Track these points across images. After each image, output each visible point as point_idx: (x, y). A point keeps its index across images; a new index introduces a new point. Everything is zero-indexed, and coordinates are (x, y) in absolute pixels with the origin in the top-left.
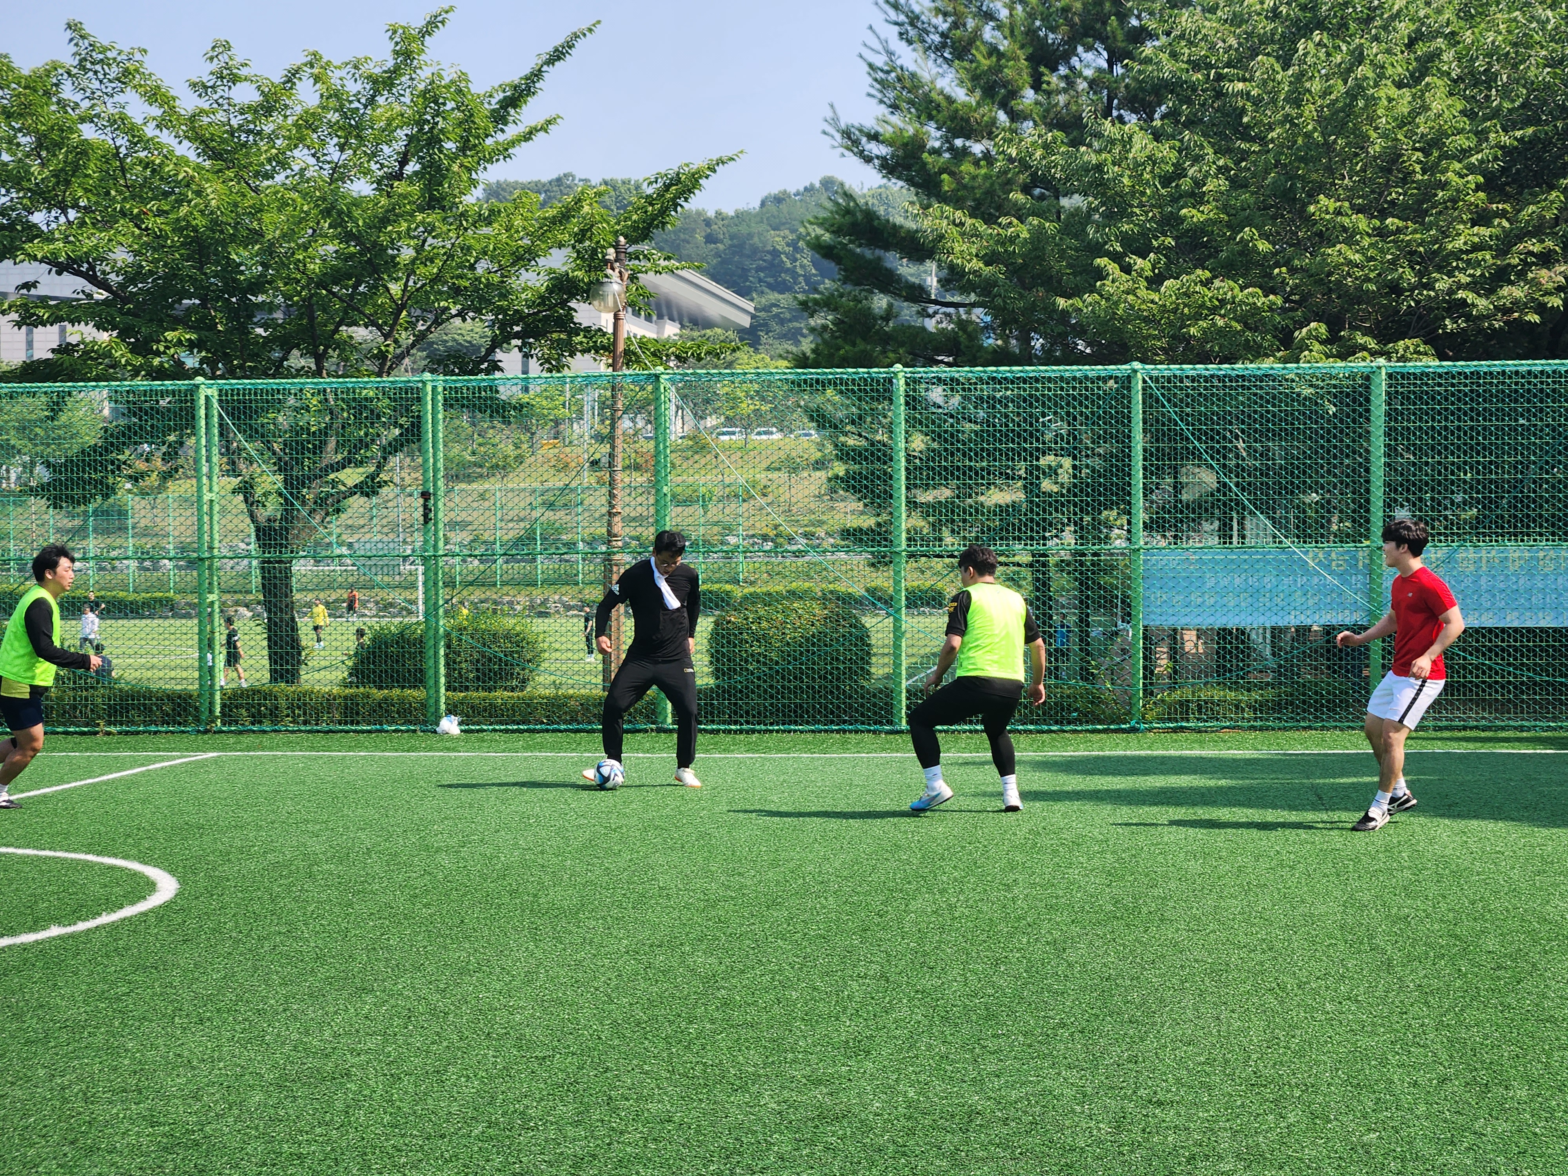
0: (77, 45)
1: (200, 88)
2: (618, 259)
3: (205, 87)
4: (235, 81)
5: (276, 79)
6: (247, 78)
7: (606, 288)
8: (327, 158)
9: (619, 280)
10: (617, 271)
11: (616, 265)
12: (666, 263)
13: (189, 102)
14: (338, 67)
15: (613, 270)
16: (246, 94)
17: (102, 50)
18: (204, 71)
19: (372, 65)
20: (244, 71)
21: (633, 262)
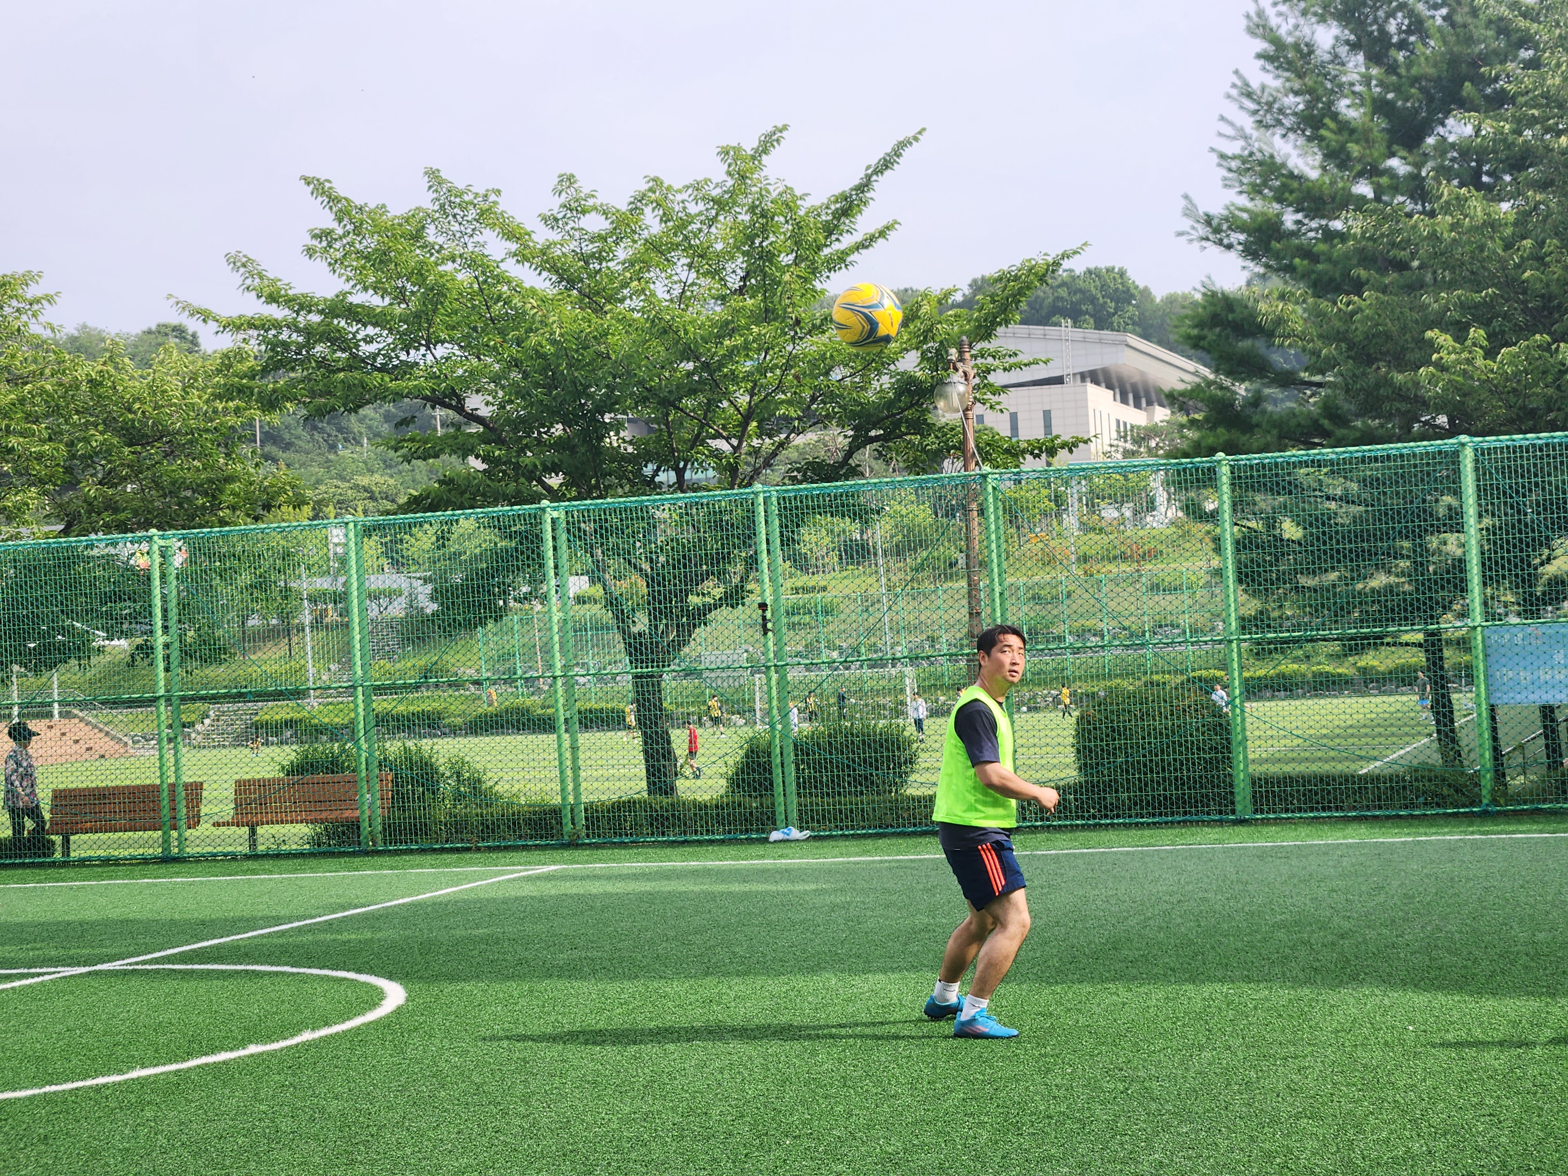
0: (436, 191)
1: (553, 222)
2: (961, 360)
3: (556, 220)
4: (584, 212)
5: (623, 206)
6: (595, 208)
7: (949, 389)
8: (676, 278)
9: (963, 380)
10: (961, 371)
11: (959, 365)
12: (1013, 360)
13: (542, 235)
14: (679, 191)
15: (956, 370)
16: (595, 223)
17: (460, 194)
18: (554, 205)
19: (712, 186)
20: (591, 202)
21: (979, 361)
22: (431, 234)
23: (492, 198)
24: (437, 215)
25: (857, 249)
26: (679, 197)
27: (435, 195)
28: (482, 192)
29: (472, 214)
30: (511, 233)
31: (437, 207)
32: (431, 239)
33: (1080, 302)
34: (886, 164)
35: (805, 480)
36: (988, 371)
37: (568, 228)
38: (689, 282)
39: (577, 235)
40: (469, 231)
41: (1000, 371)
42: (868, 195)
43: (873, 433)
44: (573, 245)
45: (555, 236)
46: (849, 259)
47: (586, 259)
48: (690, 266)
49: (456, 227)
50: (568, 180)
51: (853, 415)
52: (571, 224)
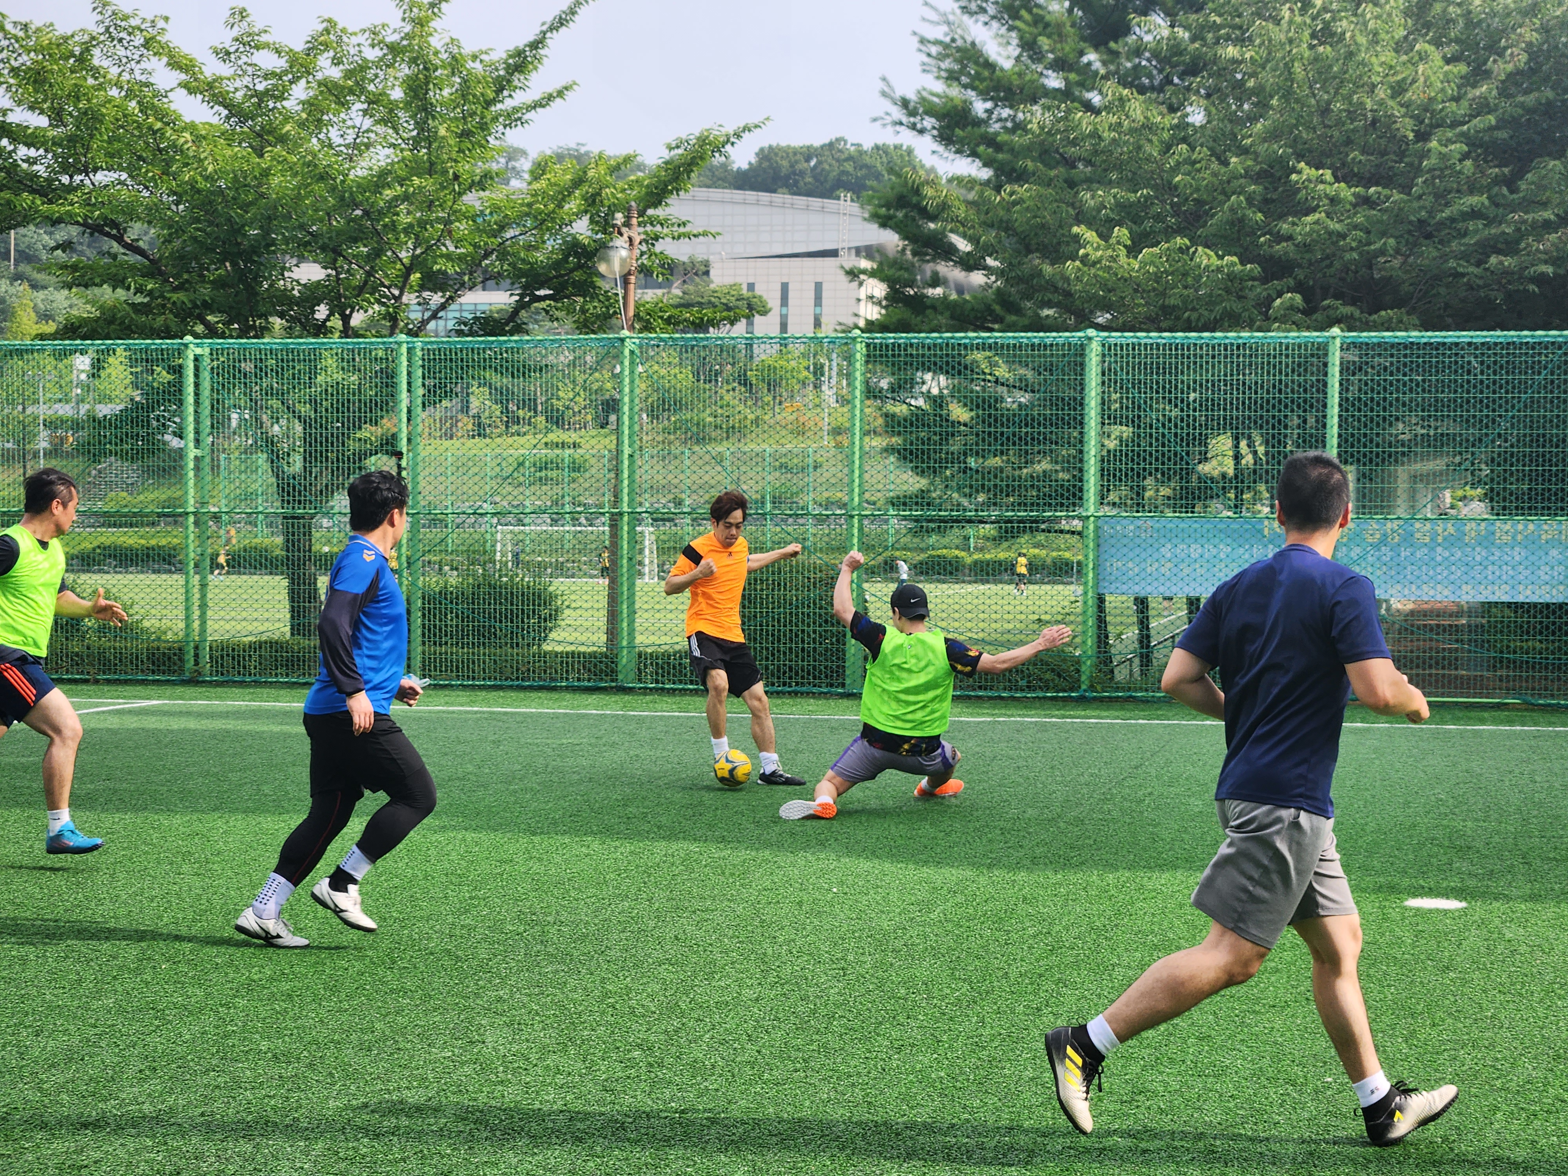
0: (101, 13)
1: (225, 55)
2: (627, 224)
3: (228, 53)
4: (257, 48)
5: (299, 46)
6: (266, 46)
7: (612, 253)
8: (349, 123)
9: (627, 245)
10: (626, 236)
11: (624, 230)
12: (682, 230)
13: (212, 68)
14: (355, 34)
15: (621, 234)
16: (268, 61)
17: (125, 18)
18: (226, 38)
19: (389, 31)
20: (264, 38)
21: (649, 228)
22: (97, 58)
23: (161, 24)
24: (102, 38)
25: (534, 107)
26: (354, 40)
27: (100, 17)
28: (150, 17)
29: (138, 40)
30: (176, 63)
31: (101, 30)
32: (96, 62)
33: (865, 177)
34: (561, 22)
35: (471, 334)
36: (657, 238)
37: (240, 62)
38: (364, 128)
39: (250, 70)
40: (136, 57)
41: (669, 240)
42: (541, 52)
43: (542, 293)
44: (247, 80)
45: (225, 70)
46: (525, 117)
47: (262, 96)
48: (365, 112)
49: (121, 52)
50: (242, 14)
51: (522, 274)
52: (244, 59)
